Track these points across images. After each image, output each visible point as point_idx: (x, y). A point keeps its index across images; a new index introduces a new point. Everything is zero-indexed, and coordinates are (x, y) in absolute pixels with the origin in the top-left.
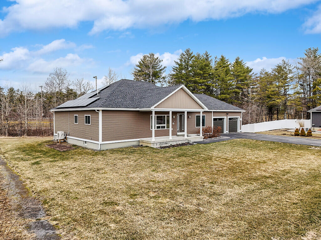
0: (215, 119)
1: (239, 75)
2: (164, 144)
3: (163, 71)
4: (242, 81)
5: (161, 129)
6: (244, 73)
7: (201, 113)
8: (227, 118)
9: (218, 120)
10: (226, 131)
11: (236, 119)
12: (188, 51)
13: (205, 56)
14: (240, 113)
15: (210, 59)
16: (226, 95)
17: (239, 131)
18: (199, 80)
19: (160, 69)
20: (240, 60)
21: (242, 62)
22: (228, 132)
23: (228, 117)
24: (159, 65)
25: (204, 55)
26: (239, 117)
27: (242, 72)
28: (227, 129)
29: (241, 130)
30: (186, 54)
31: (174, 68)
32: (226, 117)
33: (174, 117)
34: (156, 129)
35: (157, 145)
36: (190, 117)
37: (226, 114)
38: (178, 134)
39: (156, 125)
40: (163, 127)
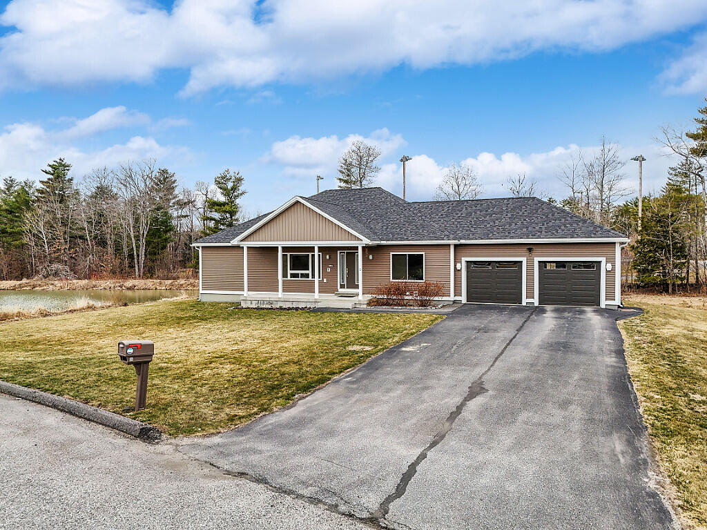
5: (299, 279)
8: (530, 262)
11: (595, 265)
14: (605, 248)
22: (534, 301)
23: (538, 259)
28: (531, 291)
33: (328, 257)
34: (289, 278)
35: (251, 303)
36: (371, 257)
37: (525, 249)
38: (341, 290)
39: (290, 272)
40: (304, 275)
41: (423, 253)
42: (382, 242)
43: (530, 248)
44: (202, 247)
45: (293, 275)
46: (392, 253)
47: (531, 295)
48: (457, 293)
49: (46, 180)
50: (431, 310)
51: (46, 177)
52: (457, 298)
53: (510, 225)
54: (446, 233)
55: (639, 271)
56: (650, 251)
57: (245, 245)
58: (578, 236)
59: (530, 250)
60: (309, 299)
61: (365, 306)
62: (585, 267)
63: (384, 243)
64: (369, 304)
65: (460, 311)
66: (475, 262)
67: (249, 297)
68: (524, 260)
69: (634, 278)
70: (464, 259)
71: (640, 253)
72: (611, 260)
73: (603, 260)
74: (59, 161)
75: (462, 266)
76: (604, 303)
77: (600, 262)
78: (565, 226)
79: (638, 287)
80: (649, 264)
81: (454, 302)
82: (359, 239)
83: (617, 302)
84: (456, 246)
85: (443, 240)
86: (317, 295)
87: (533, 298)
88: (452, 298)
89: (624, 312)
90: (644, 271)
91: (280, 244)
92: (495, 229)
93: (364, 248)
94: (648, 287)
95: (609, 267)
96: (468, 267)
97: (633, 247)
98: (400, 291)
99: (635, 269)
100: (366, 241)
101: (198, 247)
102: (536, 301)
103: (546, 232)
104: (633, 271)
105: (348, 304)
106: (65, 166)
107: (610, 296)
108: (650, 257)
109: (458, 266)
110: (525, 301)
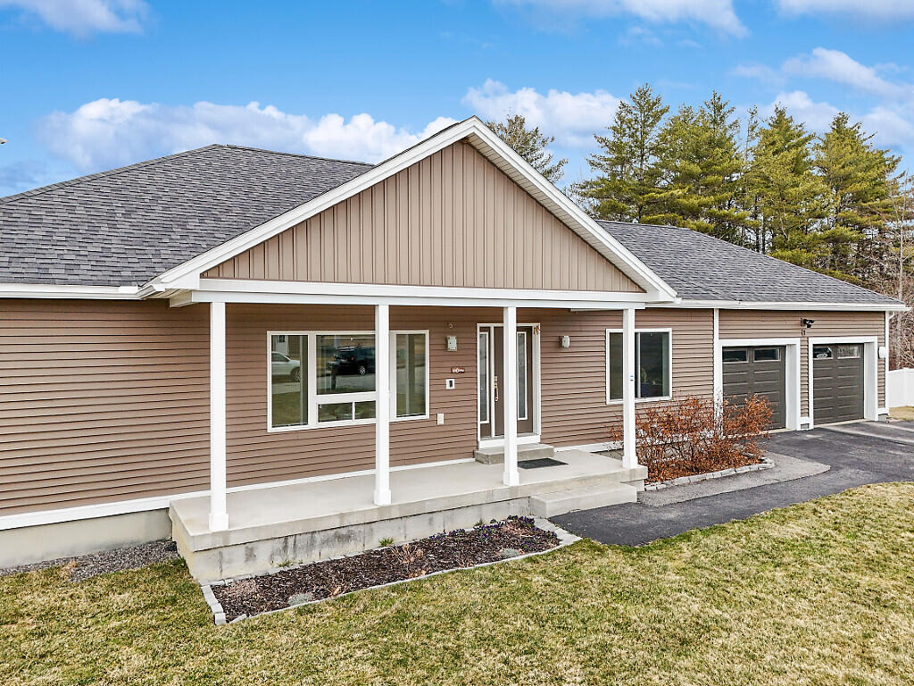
0: (730, 354)
1: (846, 178)
2: (325, 542)
3: (556, 174)
4: (859, 197)
5: (354, 422)
6: (868, 169)
7: (630, 318)
8: (805, 347)
9: (750, 354)
10: (798, 418)
11: (856, 348)
12: (643, 94)
13: (710, 111)
14: (877, 322)
15: (729, 121)
16: (795, 252)
17: (872, 412)
18: (684, 197)
19: (547, 167)
20: (849, 125)
21: (861, 131)
22: (810, 420)
23: (813, 341)
24: (542, 155)
25: (705, 107)
26: (875, 339)
27: (862, 165)
28: (805, 402)
29: (883, 411)
30: (634, 104)
31: (591, 159)
32: (797, 341)
33: (453, 345)
34: (313, 422)
36: (567, 341)
37: (798, 322)
39: (315, 400)
40: (367, 409)
41: (669, 330)
45: (327, 412)
46: (609, 331)
47: (805, 410)
57: (219, 292)
59: (810, 323)
77: (863, 345)
87: (808, 414)
91: (383, 296)
110: (799, 422)
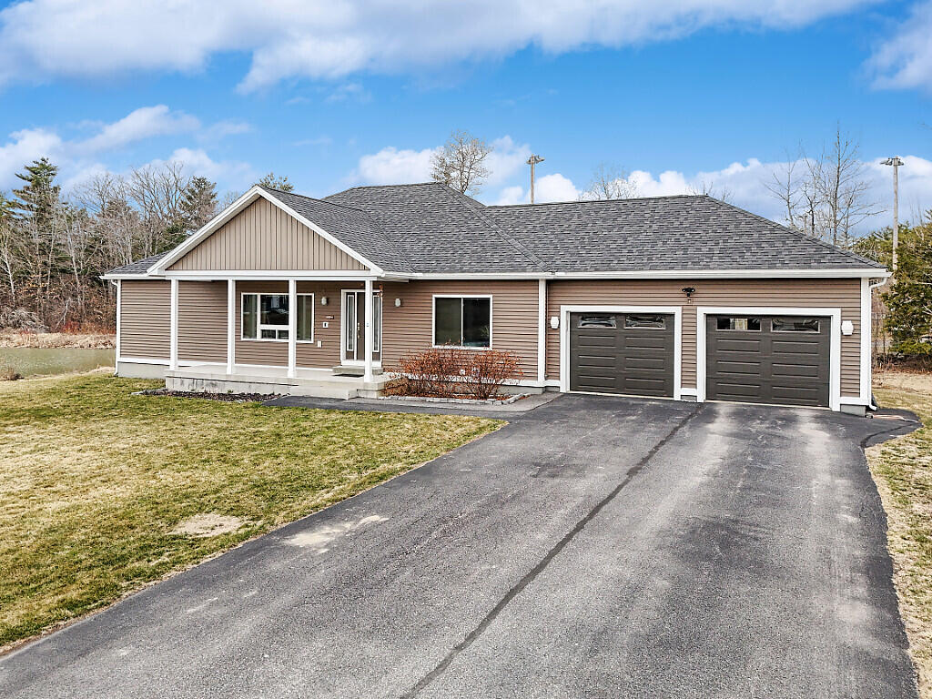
2: (208, 385)
8: (689, 315)
9: (620, 321)
11: (816, 323)
22: (698, 392)
23: (705, 310)
32: (679, 310)
33: (324, 301)
34: (259, 338)
35: (182, 383)
36: (398, 302)
37: (678, 291)
38: (346, 363)
39: (260, 327)
40: (284, 334)
41: (490, 296)
42: (414, 274)
43: (689, 288)
44: (122, 280)
45: (265, 334)
46: (435, 296)
47: (689, 381)
48: (551, 372)
49: (21, 189)
50: (493, 406)
51: (22, 184)
52: (551, 383)
53: (654, 244)
54: (533, 258)
55: (895, 334)
56: (914, 303)
57: (175, 276)
58: (784, 265)
59: (689, 292)
60: (277, 379)
61: (375, 395)
62: (799, 327)
63: (419, 276)
64: (383, 392)
65: (551, 411)
66: (585, 316)
67: (179, 370)
68: (677, 311)
69: (888, 345)
70: (565, 309)
71: (898, 306)
72: (852, 314)
73: (836, 313)
74: (40, 162)
75: (562, 322)
76: (836, 401)
77: (829, 317)
78: (759, 246)
79: (895, 359)
80: (911, 324)
81: (546, 389)
82: (366, 269)
83: (865, 399)
84: (549, 283)
85: (524, 271)
86: (291, 371)
87: (695, 386)
88: (541, 381)
89: (879, 420)
90: (905, 335)
91: (231, 276)
92: (625, 251)
93: (376, 285)
94: (910, 360)
95: (848, 327)
96: (572, 324)
97: (885, 297)
98: (444, 367)
99: (890, 330)
100: (376, 272)
101: (116, 281)
102: (700, 393)
103: (720, 258)
104: (886, 333)
105: (342, 389)
106: (49, 169)
107: (850, 387)
108: (914, 313)
109: (554, 322)
110: (679, 392)
